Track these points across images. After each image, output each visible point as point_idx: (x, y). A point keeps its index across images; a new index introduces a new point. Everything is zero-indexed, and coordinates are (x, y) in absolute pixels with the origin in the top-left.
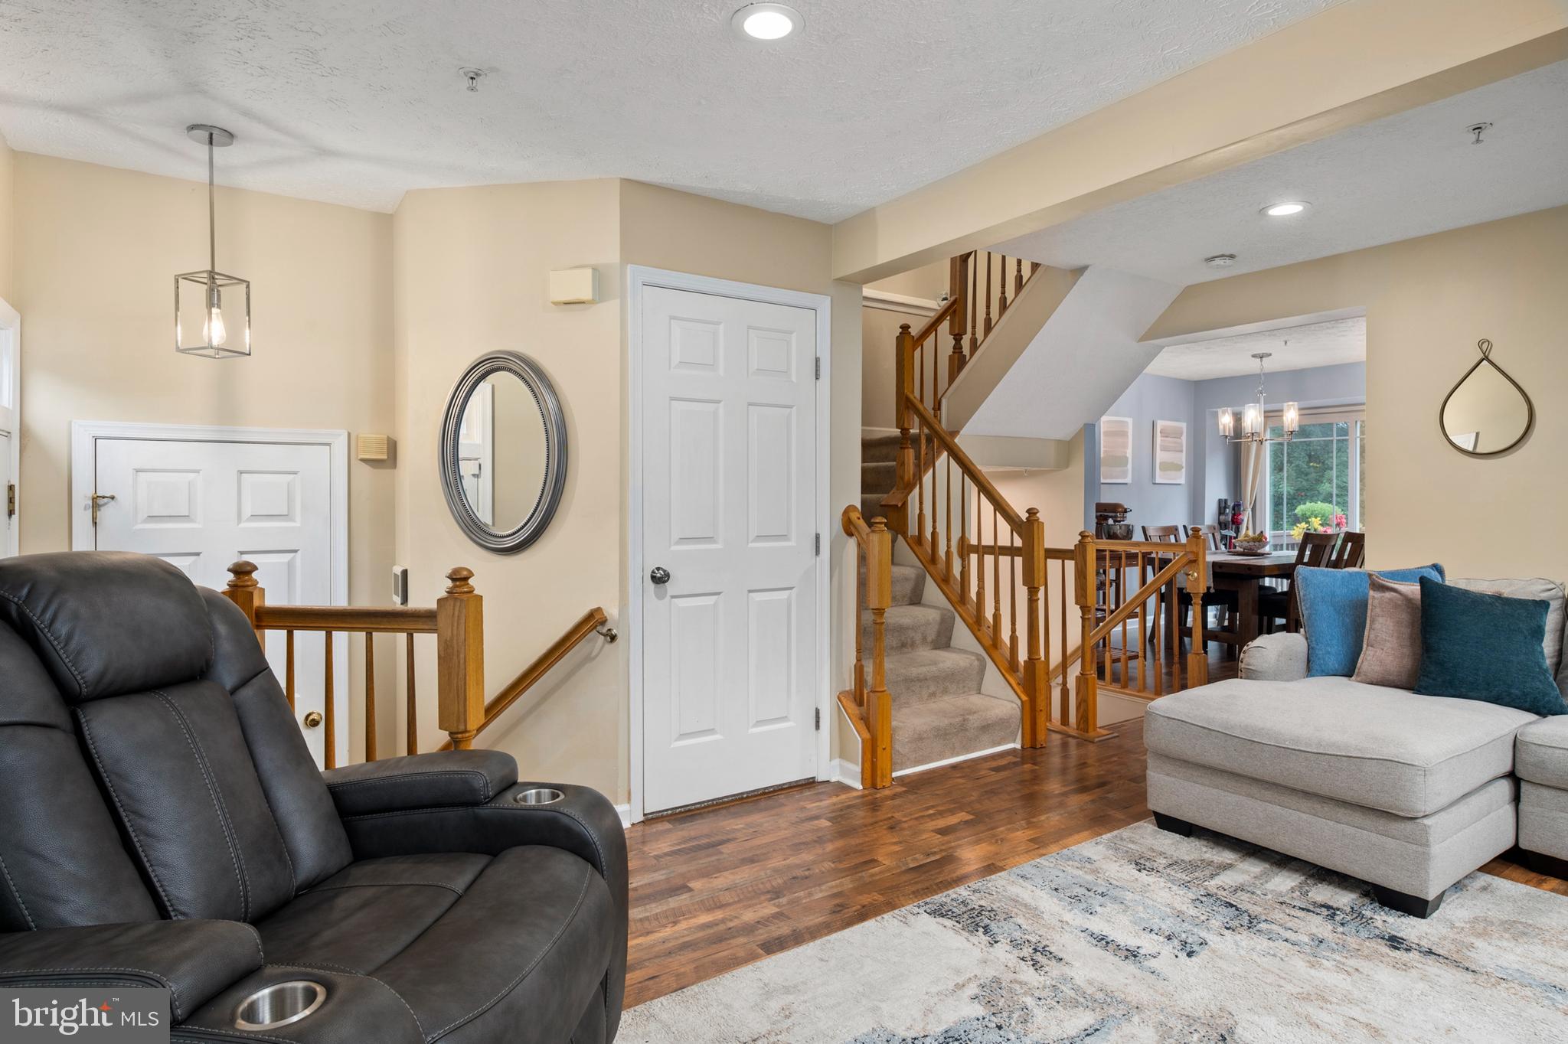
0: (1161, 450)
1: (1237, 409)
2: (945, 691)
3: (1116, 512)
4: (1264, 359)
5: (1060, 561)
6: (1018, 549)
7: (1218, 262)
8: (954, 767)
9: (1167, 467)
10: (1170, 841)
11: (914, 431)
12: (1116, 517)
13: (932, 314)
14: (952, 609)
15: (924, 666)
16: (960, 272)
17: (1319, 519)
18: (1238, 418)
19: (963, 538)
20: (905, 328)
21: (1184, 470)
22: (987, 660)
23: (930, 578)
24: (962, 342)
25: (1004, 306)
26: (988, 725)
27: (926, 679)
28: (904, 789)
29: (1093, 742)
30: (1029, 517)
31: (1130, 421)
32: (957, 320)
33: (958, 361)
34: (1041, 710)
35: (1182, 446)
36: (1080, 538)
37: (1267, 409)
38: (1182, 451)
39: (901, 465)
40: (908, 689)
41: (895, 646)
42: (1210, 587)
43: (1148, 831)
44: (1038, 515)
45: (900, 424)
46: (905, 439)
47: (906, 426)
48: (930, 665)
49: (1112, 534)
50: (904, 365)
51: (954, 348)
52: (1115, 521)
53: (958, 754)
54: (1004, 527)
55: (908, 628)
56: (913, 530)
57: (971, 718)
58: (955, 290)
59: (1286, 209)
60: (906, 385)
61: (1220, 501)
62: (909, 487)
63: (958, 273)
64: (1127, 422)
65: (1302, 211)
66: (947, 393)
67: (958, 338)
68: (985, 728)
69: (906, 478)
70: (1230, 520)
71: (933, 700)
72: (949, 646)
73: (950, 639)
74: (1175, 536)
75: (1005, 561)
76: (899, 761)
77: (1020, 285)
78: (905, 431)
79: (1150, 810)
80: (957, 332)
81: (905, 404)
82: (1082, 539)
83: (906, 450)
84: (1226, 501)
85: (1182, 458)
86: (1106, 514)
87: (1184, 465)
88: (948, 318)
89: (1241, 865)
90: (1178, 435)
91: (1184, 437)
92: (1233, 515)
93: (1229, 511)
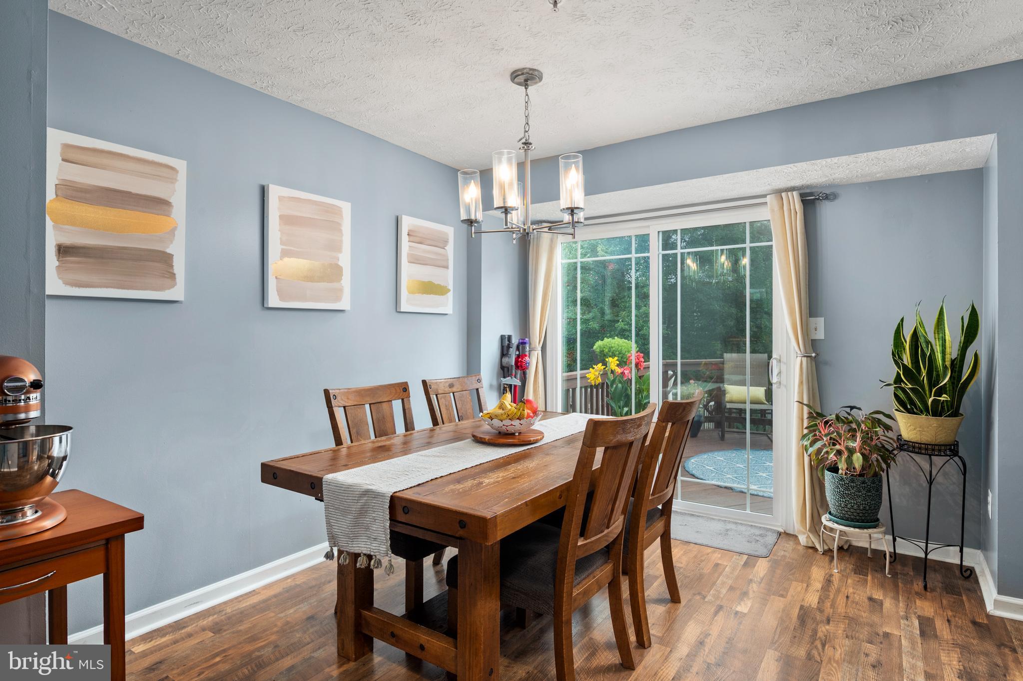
0: (411, 262)
9: (421, 288)
17: (616, 358)
21: (450, 295)
35: (447, 260)
38: (447, 267)
61: (502, 338)
64: (338, 208)
70: (513, 364)
84: (510, 337)
85: (449, 277)
87: (451, 287)
90: (441, 242)
91: (450, 249)
92: (518, 357)
93: (513, 353)
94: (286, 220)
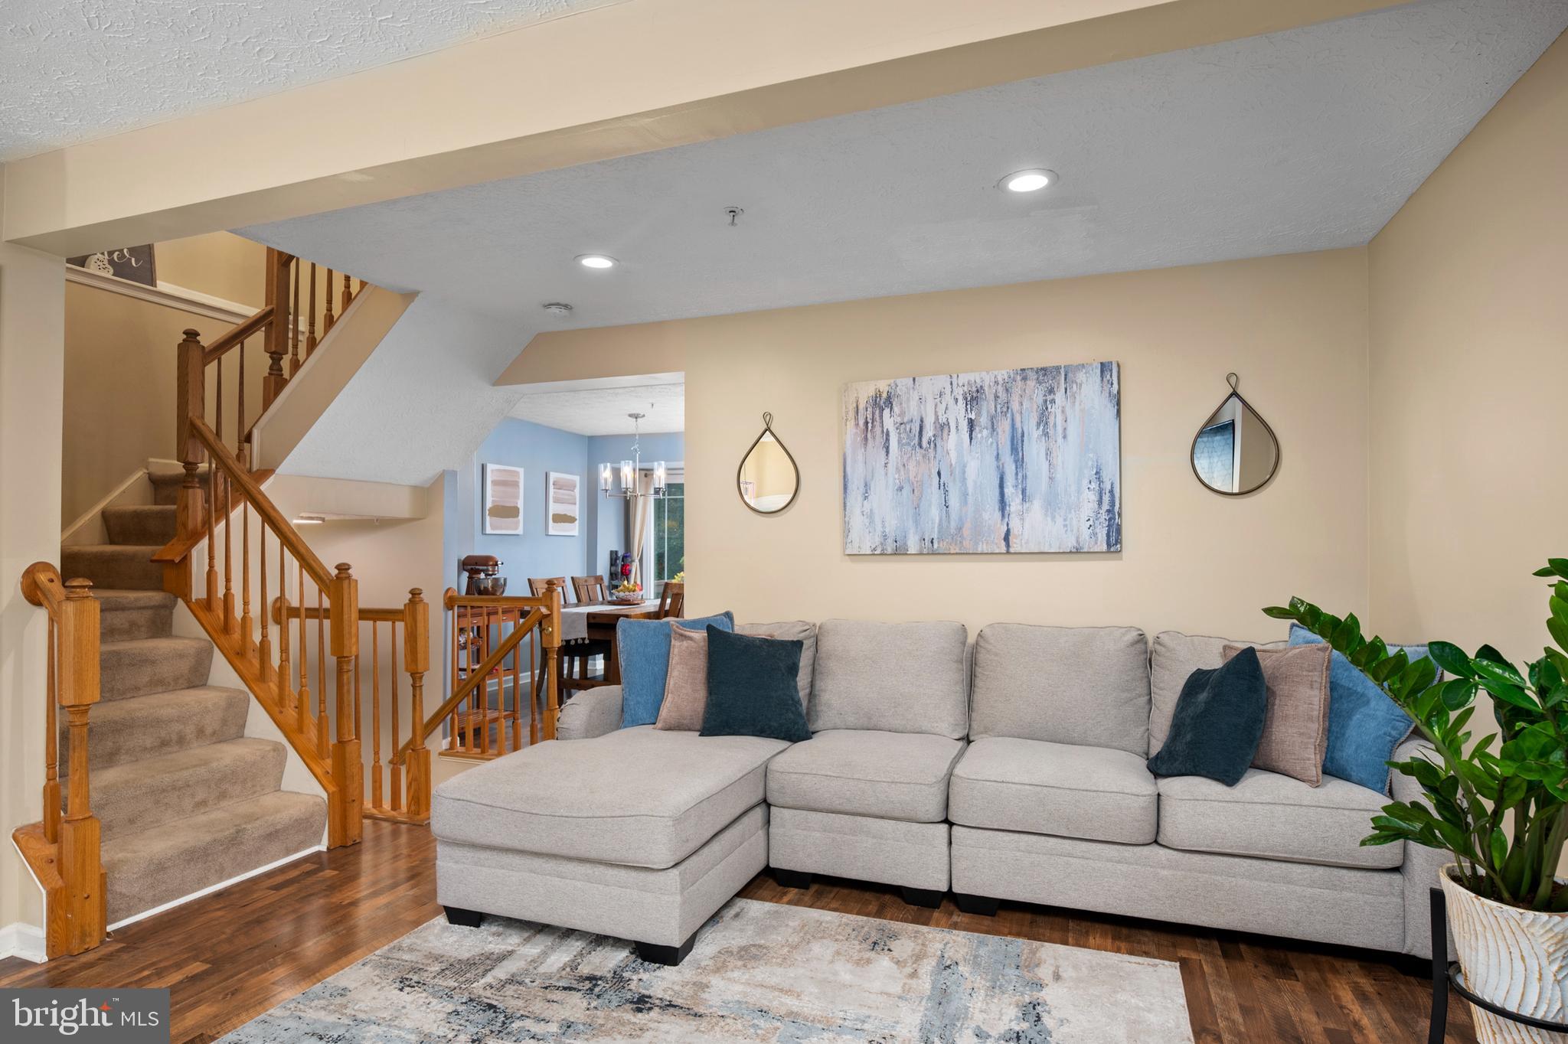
0: (554, 502)
1: (616, 465)
2: (223, 795)
3: (487, 565)
4: (638, 419)
5: (390, 623)
6: (326, 610)
7: (554, 310)
8: (218, 895)
9: (560, 518)
10: (454, 938)
11: (203, 467)
12: (488, 570)
13: (240, 321)
14: (246, 689)
15: (187, 768)
16: (278, 276)
18: (617, 473)
19: (281, 598)
20: (191, 335)
21: (577, 523)
22: (288, 749)
23: (217, 649)
24: (282, 362)
25: (330, 321)
26: (277, 831)
27: (188, 786)
28: (123, 945)
29: (423, 826)
30: (339, 573)
31: (521, 471)
32: (274, 336)
33: (276, 383)
34: (354, 801)
35: (575, 499)
36: (410, 596)
37: (642, 467)
38: (575, 504)
39: (184, 510)
40: (157, 802)
41: (148, 746)
42: (585, 638)
43: (436, 931)
44: (350, 571)
45: (182, 456)
46: (190, 477)
47: (191, 459)
48: (195, 766)
49: (482, 588)
50: (188, 382)
51: (271, 368)
52: (486, 575)
53: (230, 876)
54: (311, 586)
55: (171, 721)
56: (199, 591)
57: (249, 826)
58: (272, 300)
59: (597, 263)
60: (190, 407)
61: (611, 552)
62: (195, 538)
63: (275, 279)
64: (518, 473)
65: (610, 268)
66: (259, 423)
67: (276, 357)
68: (272, 836)
69: (190, 526)
70: (620, 571)
71: (202, 811)
72: (242, 737)
73: (244, 726)
74: (563, 587)
75: (312, 624)
76: (122, 906)
77: (348, 298)
78: (190, 466)
79: (441, 906)
80: (273, 349)
81: (190, 432)
82: (413, 597)
83: (190, 491)
84: (616, 552)
85: (576, 510)
86: (477, 567)
87: (577, 517)
88: (263, 329)
89: (523, 949)
90: (571, 487)
91: (577, 490)
92: (623, 566)
93: (620, 562)
94: (495, 483)
